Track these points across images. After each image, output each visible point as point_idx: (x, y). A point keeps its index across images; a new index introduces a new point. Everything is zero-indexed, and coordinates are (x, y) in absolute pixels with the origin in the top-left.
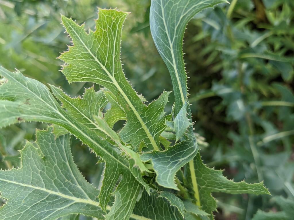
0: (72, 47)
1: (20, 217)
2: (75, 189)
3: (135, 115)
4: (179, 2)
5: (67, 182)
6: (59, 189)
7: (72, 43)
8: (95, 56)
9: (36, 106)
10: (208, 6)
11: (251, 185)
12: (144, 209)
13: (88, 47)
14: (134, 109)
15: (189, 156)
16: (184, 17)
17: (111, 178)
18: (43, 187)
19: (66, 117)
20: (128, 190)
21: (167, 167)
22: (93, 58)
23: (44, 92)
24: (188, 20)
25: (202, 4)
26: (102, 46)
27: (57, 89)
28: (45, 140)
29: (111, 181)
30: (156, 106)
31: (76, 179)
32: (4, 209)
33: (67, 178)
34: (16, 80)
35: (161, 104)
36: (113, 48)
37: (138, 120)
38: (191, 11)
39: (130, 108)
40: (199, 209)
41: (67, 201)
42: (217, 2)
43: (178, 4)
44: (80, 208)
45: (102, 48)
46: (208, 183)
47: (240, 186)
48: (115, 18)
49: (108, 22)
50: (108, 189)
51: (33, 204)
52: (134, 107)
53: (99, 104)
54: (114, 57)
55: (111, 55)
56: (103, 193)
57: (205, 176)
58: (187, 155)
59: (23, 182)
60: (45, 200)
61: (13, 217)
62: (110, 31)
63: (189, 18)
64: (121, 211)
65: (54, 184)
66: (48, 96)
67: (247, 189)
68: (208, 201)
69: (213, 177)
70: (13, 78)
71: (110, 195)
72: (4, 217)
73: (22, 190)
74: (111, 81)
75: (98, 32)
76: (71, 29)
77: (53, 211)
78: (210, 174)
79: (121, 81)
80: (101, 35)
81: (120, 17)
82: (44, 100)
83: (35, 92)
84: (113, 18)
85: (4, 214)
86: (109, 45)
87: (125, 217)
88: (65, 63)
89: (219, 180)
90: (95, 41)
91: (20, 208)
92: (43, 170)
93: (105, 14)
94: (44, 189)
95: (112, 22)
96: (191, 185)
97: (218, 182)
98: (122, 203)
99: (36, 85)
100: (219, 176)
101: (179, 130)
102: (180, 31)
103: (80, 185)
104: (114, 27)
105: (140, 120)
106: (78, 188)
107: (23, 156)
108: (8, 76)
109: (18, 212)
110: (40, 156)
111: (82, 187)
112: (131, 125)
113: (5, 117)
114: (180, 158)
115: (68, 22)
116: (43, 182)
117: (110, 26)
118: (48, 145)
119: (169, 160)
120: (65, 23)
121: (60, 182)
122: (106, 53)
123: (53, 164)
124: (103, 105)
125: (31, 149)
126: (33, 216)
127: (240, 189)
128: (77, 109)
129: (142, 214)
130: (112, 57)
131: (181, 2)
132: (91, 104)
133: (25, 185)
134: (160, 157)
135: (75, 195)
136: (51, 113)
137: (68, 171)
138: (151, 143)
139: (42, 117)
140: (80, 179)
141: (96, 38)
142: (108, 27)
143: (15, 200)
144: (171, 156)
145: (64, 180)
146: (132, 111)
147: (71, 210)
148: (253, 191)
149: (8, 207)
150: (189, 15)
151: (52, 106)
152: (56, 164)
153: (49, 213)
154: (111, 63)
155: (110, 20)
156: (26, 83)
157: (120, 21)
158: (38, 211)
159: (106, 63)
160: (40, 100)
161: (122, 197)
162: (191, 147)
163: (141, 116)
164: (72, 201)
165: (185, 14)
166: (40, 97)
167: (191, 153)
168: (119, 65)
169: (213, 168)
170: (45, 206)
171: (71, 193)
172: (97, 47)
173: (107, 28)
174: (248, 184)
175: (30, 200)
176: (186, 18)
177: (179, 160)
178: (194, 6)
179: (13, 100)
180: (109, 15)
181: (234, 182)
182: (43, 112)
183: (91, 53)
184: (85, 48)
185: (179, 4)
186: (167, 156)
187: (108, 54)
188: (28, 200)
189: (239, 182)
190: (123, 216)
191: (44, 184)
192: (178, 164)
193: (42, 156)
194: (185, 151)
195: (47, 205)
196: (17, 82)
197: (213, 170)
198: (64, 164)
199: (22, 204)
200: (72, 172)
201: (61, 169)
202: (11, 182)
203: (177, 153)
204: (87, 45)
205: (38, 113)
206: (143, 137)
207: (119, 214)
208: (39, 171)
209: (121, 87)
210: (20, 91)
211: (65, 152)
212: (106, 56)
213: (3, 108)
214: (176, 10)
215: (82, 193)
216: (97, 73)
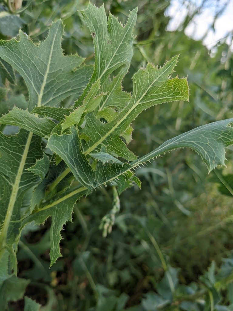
0: (157, 69)
1: (25, 55)
2: (49, 96)
3: (111, 129)
4: (204, 137)
5: (54, 90)
6: (48, 83)
7: (160, 68)
8: (152, 85)
9: (107, 49)
10: (204, 157)
11: (58, 245)
12: (35, 154)
13: (158, 79)
14: (116, 126)
15: (80, 176)
16: (193, 143)
17: (57, 114)
18: (49, 71)
19: (103, 76)
20: (49, 129)
21: (68, 154)
22: (150, 85)
23: (121, 58)
24: (191, 146)
25: (205, 153)
26: (160, 88)
27: (126, 71)
28: (87, 72)
29: (55, 114)
30: (121, 148)
31: (57, 97)
32: (31, 44)
33: (58, 90)
34: (126, 34)
35: (124, 152)
36: (161, 98)
37: (107, 133)
38: (198, 146)
39: (116, 124)
40: (36, 205)
41: (39, 89)
42: (208, 164)
43: (203, 136)
44: (34, 99)
45: (159, 90)
46: (59, 210)
47: (57, 236)
48: (183, 92)
49: (179, 87)
50: (48, 112)
51: (36, 64)
52: (118, 127)
53: (120, 106)
54: (154, 100)
55: (155, 97)
56: (45, 108)
57: (66, 206)
58: (80, 175)
59: (52, 57)
60: (39, 73)
61: (25, 50)
62: (173, 92)
63: (192, 147)
64: (32, 122)
65: (52, 80)
66: (119, 61)
67: (55, 243)
68: (44, 215)
69: (65, 213)
70: (127, 32)
71: (44, 115)
72: (25, 43)
73: (46, 57)
74: (135, 103)
75: (170, 82)
76: (170, 64)
77: (31, 79)
78: (67, 210)
79: (137, 110)
80: (168, 85)
81: (184, 96)
82: (114, 57)
83: (119, 50)
84: (183, 91)
85: (27, 44)
86: (162, 94)
87: (26, 125)
88: (145, 68)
89: (62, 218)
90: (164, 82)
91: (32, 55)
92: (63, 72)
93: (185, 83)
94: (48, 72)
95: (180, 91)
96: (57, 199)
97: (61, 217)
98: (38, 124)
99: (126, 52)
100: (66, 217)
101: (98, 155)
102: (181, 144)
103: (53, 100)
104: (177, 94)
105: (108, 134)
106: (50, 98)
107: (73, 56)
108: (128, 28)
109: (29, 54)
110: (74, 68)
111: (50, 101)
112: (102, 127)
113: (94, 23)
114: (77, 168)
115: (175, 61)
116: (53, 71)
117: (176, 90)
118: (84, 75)
119: (74, 157)
120: (174, 59)
121: (55, 85)
122: (156, 93)
123: (68, 79)
124: (119, 108)
125: (79, 62)
126: (27, 65)
127: (54, 237)
128: (113, 89)
129: (31, 151)
130: (153, 99)
131: (205, 139)
132: (119, 99)
133: (50, 59)
134: (76, 148)
135: (44, 96)
136: (104, 61)
137: (63, 91)
138: (90, 147)
139: (99, 53)
140: (57, 99)
141: (165, 82)
142: (176, 89)
143: (39, 52)
144: (78, 159)
145: (56, 88)
146: (114, 126)
147: (32, 92)
148: (53, 249)
149: (32, 47)
150: (194, 146)
151: (110, 64)
152: (68, 81)
153: (29, 76)
154: (149, 99)
155: (181, 89)
156: (126, 42)
157: (182, 97)
158: (31, 68)
159: (148, 95)
160: (113, 54)
161: (42, 123)
162: (88, 178)
163: (111, 134)
164: (39, 93)
165: (195, 143)
166: (116, 54)
167: (83, 178)
168: (148, 106)
169: (73, 212)
170: (34, 73)
171: (46, 92)
172: (159, 86)
173: (174, 88)
174: (59, 242)
175: (39, 62)
176: (192, 145)
177: (76, 166)
178: (202, 148)
179: (109, 32)
180: (185, 87)
181: (60, 230)
182: (103, 54)
183: (154, 82)
184: (157, 77)
185: (203, 138)
186: (78, 155)
187: (155, 95)
188: (39, 61)
189: (61, 235)
190: (27, 124)
191: (52, 72)
192: (72, 166)
193: (74, 70)
194: (84, 173)
195: (35, 75)
196: (125, 35)
197: (71, 212)
198: (69, 87)
199: (35, 57)
200: (63, 94)
201: (64, 85)
202: (52, 48)
203: (82, 165)
204: (159, 78)
205: (101, 50)
206: (94, 140)
207: (29, 121)
208: (62, 69)
209: (131, 112)
210: (117, 36)
211: (79, 88)
212: (154, 94)
213: (100, 22)
214: (198, 137)
215: (46, 101)
216: (140, 91)
